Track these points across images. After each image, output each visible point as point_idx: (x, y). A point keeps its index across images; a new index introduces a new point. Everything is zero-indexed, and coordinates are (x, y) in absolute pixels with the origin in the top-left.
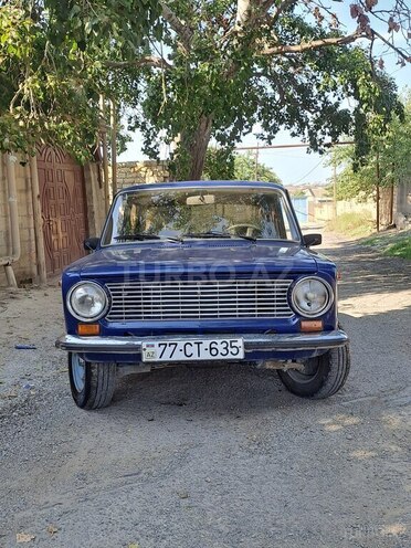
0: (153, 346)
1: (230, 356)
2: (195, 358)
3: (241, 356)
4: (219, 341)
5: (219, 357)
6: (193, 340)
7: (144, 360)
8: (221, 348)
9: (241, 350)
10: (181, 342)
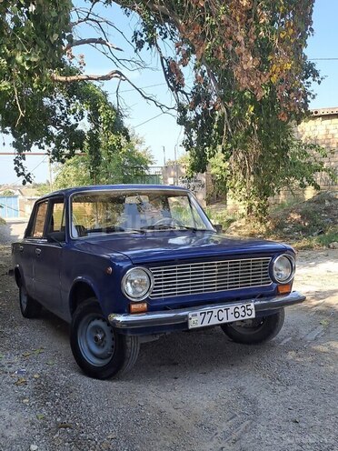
0: (196, 315)
1: (247, 317)
2: (225, 321)
3: (253, 316)
4: (239, 307)
5: (241, 318)
6: (223, 307)
7: (190, 327)
8: (241, 311)
9: (254, 311)
10: (215, 309)
